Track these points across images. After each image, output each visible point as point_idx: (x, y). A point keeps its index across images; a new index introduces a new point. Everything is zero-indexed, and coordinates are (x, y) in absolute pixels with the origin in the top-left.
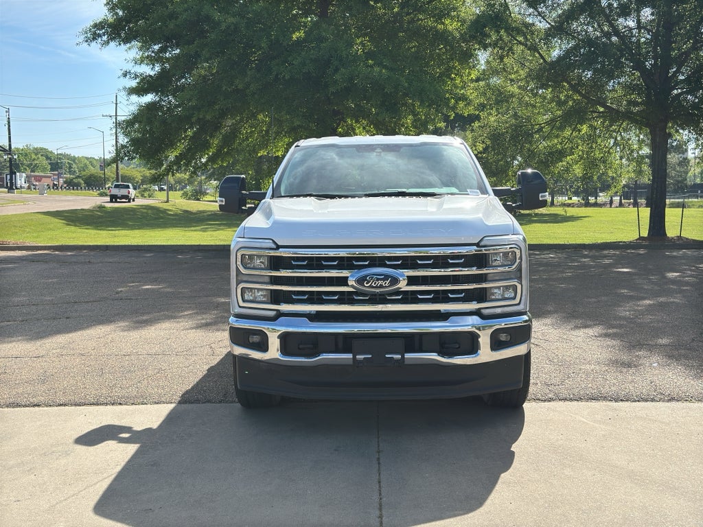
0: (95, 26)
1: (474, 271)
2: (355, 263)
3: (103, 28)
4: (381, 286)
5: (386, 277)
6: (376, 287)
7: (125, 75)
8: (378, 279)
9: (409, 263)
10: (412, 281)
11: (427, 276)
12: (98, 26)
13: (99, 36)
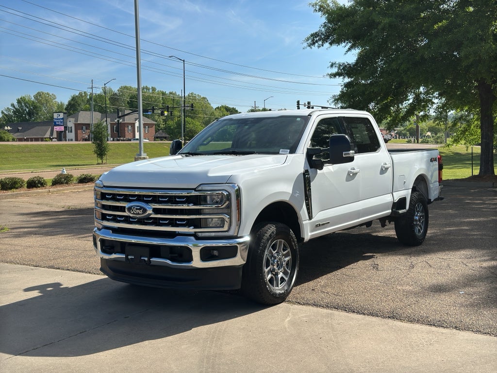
0: (312, 35)
1: (191, 207)
2: (130, 198)
3: (318, 35)
4: (138, 214)
5: (141, 208)
6: (136, 214)
7: (332, 66)
8: (137, 209)
9: (155, 199)
10: (156, 211)
11: (166, 209)
12: (314, 35)
13: (317, 41)
